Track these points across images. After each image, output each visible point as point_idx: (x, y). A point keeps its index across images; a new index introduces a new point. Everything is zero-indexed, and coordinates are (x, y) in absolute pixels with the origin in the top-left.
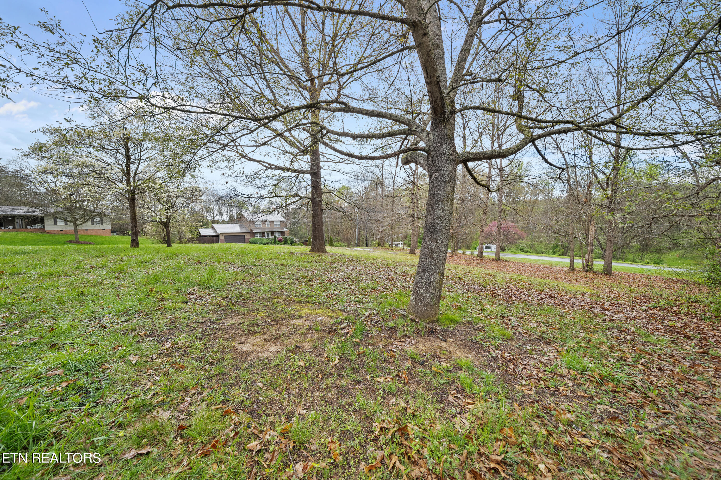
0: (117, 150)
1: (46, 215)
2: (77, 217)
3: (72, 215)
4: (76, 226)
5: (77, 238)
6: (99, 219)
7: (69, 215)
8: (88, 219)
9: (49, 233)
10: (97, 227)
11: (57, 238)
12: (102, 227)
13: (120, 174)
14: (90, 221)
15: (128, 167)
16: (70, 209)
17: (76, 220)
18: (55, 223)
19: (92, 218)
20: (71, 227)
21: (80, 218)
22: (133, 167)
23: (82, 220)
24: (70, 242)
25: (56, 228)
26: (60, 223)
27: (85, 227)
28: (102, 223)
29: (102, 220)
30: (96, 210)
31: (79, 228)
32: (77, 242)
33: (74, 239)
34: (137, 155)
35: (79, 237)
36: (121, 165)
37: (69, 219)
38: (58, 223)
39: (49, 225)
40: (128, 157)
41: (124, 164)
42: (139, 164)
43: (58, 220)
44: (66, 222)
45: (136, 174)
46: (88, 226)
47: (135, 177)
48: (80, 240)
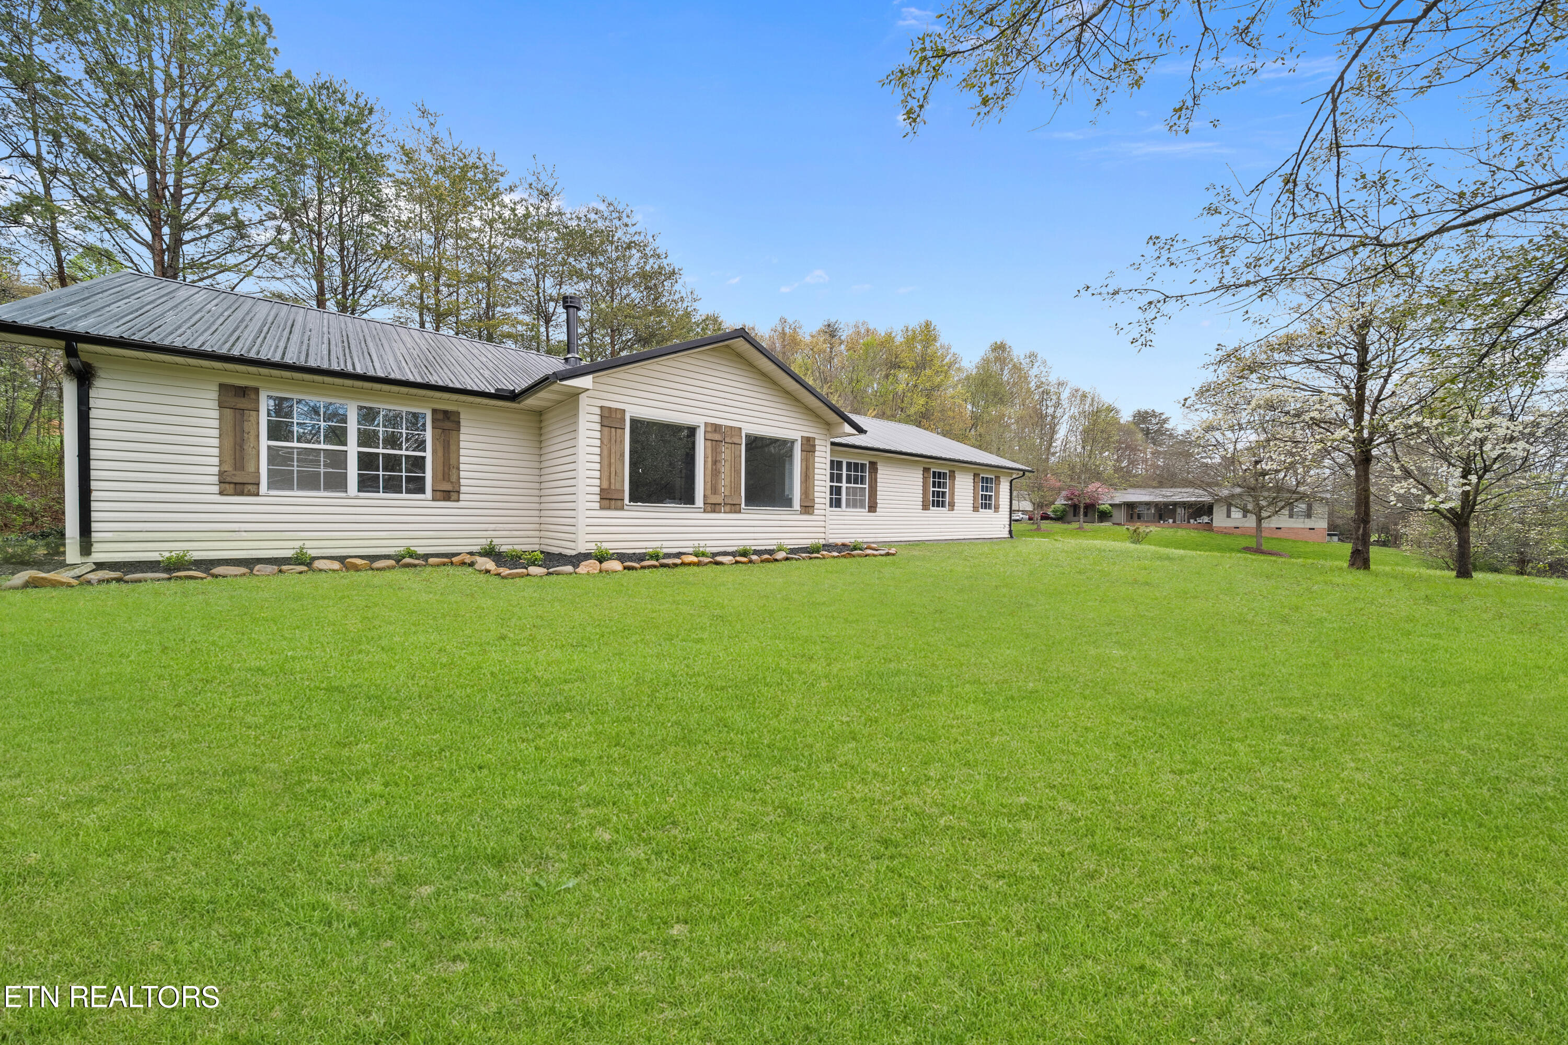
0: (1341, 357)
1: (1217, 500)
2: (1263, 503)
3: (1256, 500)
4: (1260, 520)
5: (1259, 544)
6: (1304, 506)
7: (1251, 499)
8: (1283, 508)
9: (1217, 532)
10: (1299, 523)
11: (1228, 540)
12: (1309, 523)
13: (1341, 408)
14: (1286, 512)
15: (1361, 387)
16: (1253, 489)
17: (1261, 508)
18: (1229, 516)
19: (1290, 504)
20: (1251, 521)
21: (1268, 506)
22: (1373, 387)
23: (1271, 509)
24: (1247, 549)
25: (1229, 523)
26: (1236, 514)
27: (1274, 522)
28: (1309, 515)
29: (1310, 507)
30: (1302, 489)
31: (1265, 524)
32: (1258, 551)
33: (1254, 545)
34: (1385, 357)
35: (1263, 542)
36: (1347, 387)
37: (1250, 507)
38: (1233, 515)
39: (1219, 519)
40: (1362, 366)
41: (1352, 385)
42: (1389, 375)
43: (1233, 509)
44: (1246, 512)
45: (1378, 400)
46: (1283, 521)
47: (1374, 408)
48: (1265, 547)
